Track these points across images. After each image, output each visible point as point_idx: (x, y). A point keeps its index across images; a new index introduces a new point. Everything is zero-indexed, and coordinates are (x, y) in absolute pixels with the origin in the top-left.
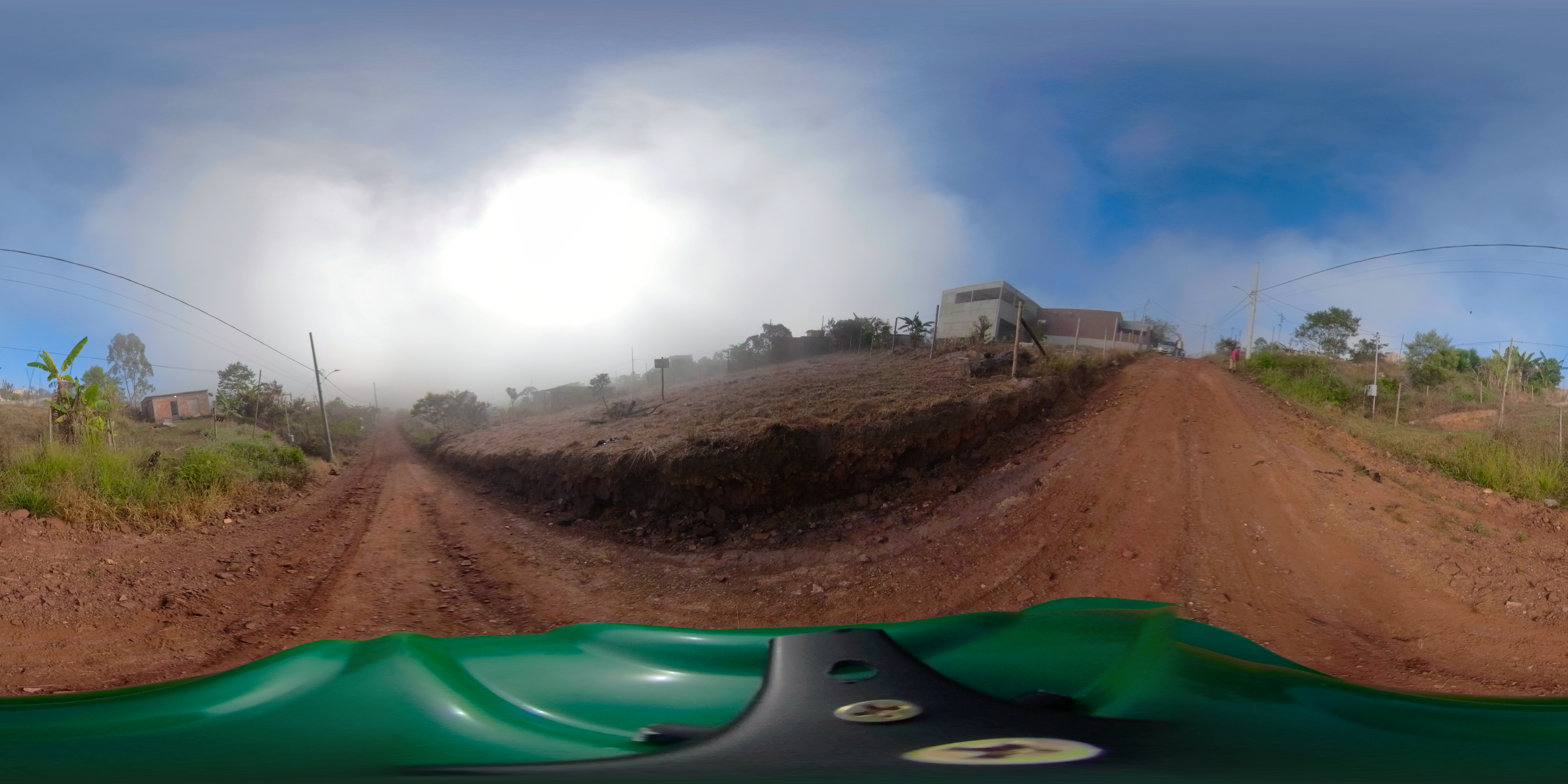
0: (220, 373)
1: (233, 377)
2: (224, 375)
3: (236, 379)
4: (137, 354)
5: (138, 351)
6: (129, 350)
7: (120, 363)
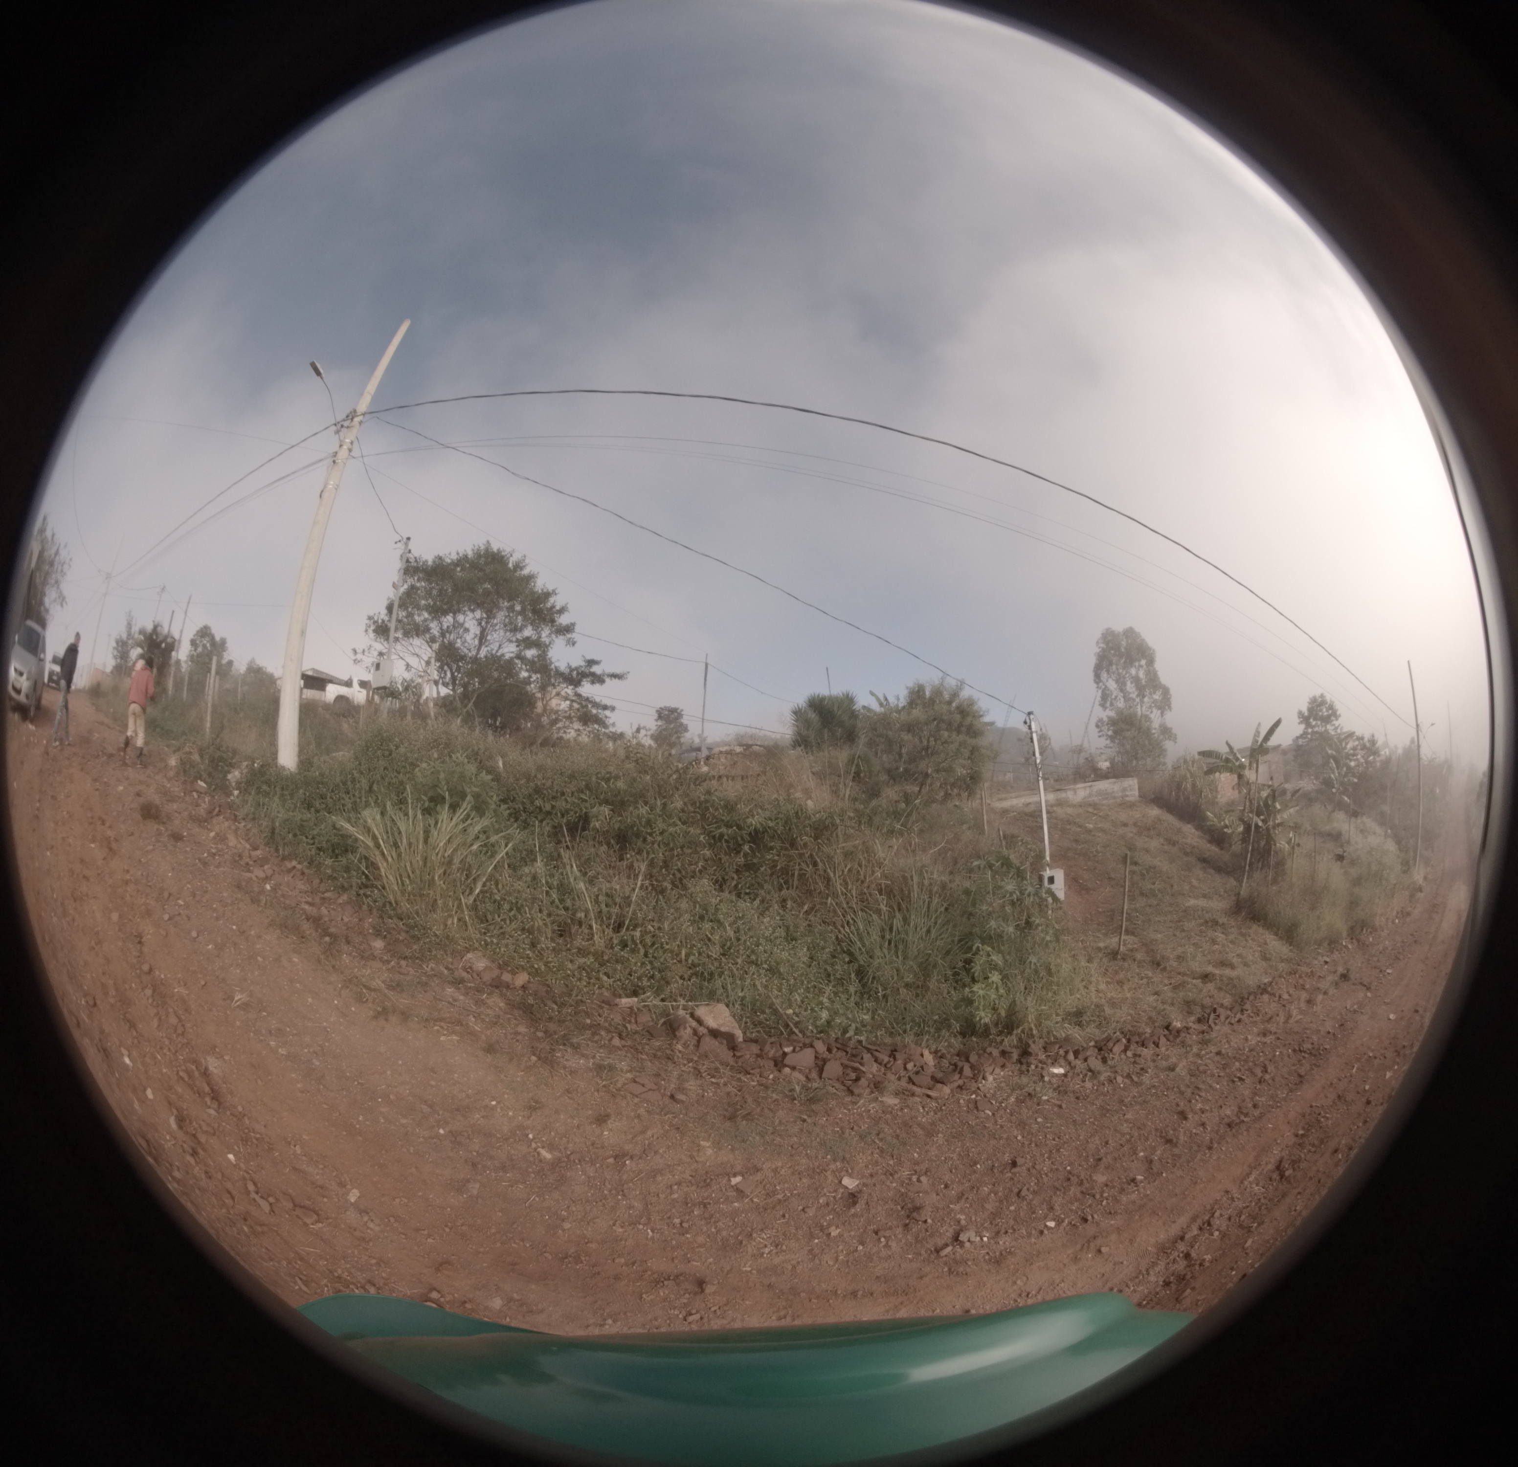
0: (1300, 713)
1: (1315, 719)
2: (1305, 719)
3: (1319, 723)
4: (1142, 666)
5: (1143, 662)
6: (1130, 661)
7: (1112, 685)
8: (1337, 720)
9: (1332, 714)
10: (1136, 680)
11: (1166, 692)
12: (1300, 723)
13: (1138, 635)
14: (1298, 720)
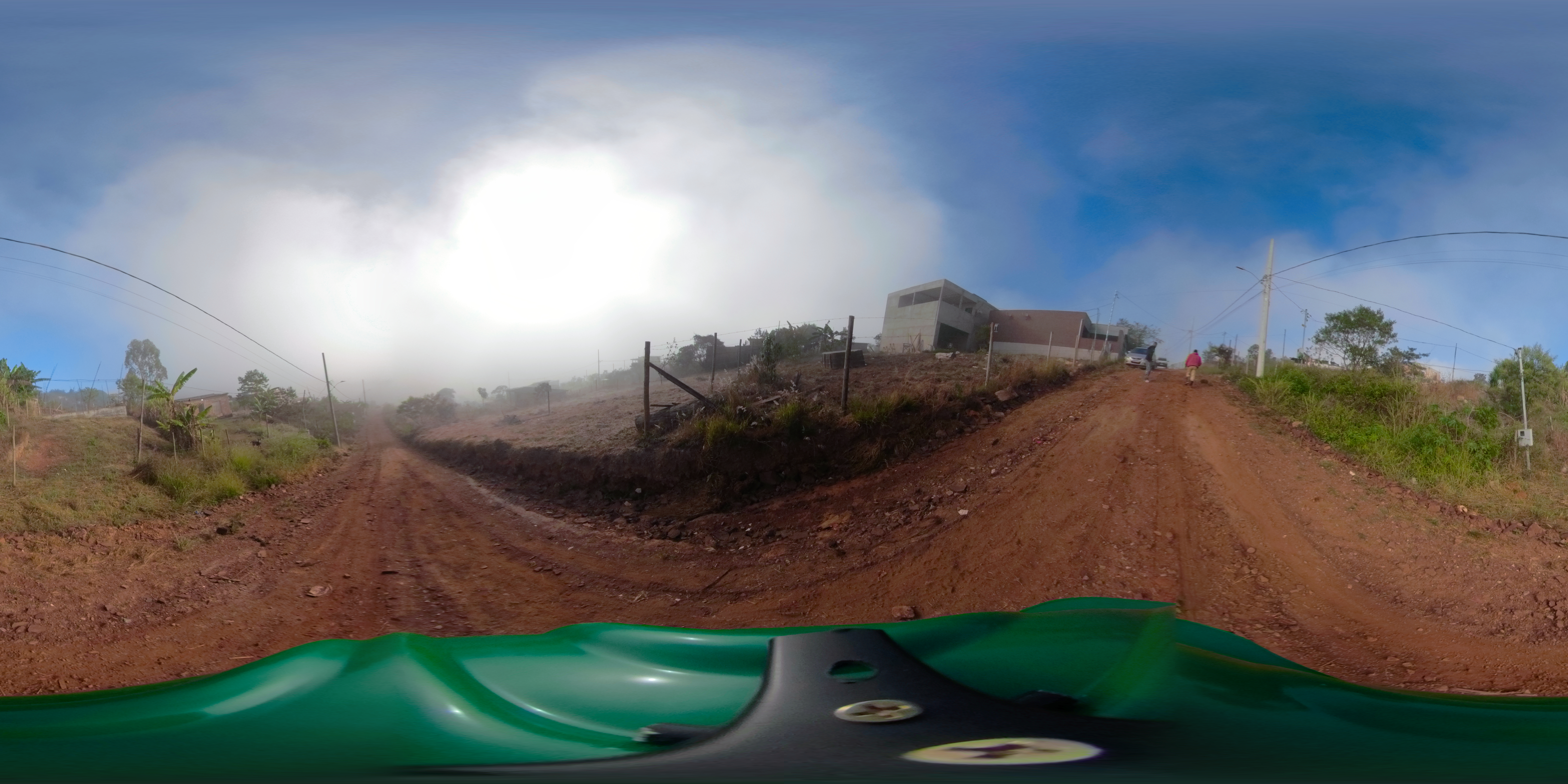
1: (251, 381)
2: (244, 381)
3: (254, 383)
4: (152, 358)
5: (153, 356)
6: (145, 355)
7: (135, 367)
8: (266, 382)
9: (263, 379)
10: (148, 364)
11: (164, 370)
12: (241, 383)
13: (151, 343)
14: (239, 382)
